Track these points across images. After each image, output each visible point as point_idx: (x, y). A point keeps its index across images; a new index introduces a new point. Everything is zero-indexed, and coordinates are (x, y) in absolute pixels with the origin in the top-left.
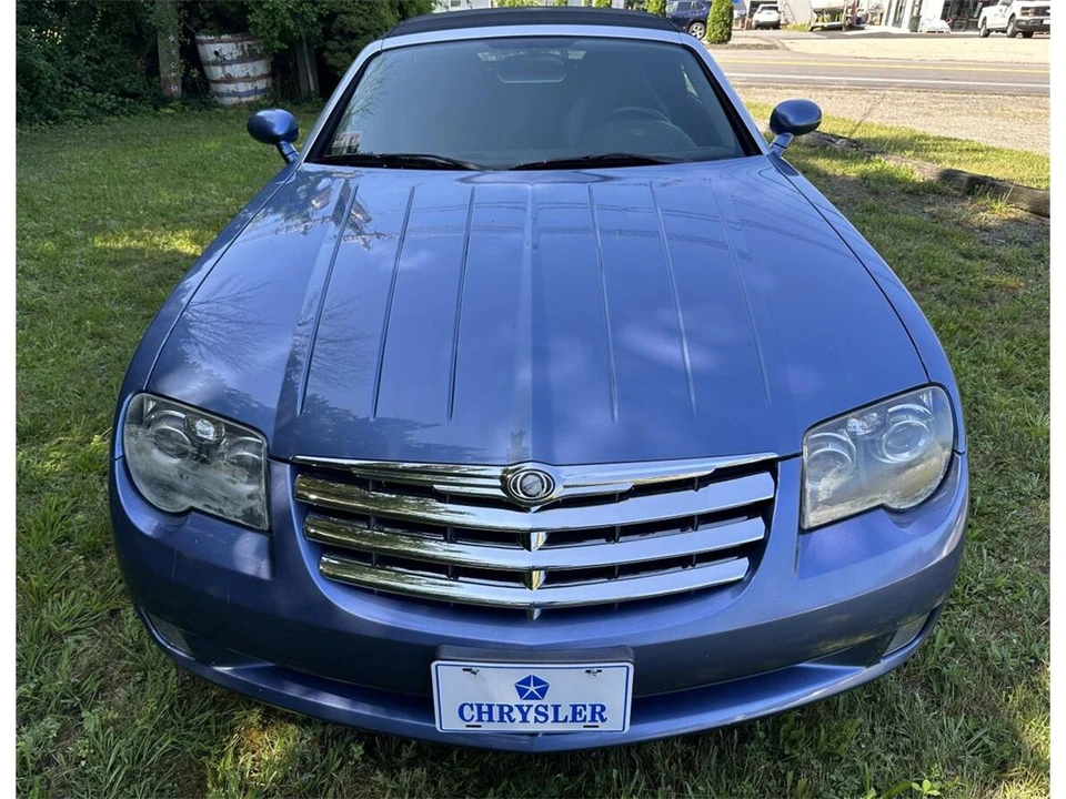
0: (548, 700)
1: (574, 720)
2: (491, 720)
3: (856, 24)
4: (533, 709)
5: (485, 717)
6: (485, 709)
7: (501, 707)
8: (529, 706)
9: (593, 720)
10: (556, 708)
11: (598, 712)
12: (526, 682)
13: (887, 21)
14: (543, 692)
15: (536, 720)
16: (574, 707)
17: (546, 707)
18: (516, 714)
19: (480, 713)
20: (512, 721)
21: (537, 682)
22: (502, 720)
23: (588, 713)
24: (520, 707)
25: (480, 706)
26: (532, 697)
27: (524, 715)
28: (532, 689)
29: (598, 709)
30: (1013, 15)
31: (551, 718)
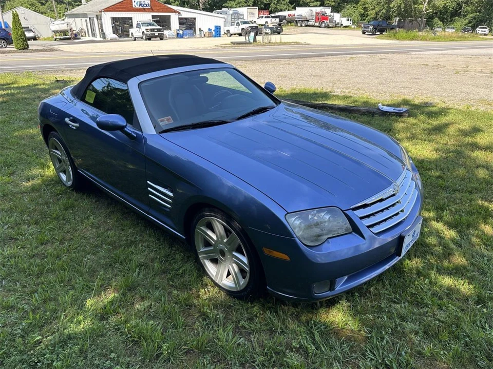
3: (76, 37)
13: (89, 35)
30: (143, 32)
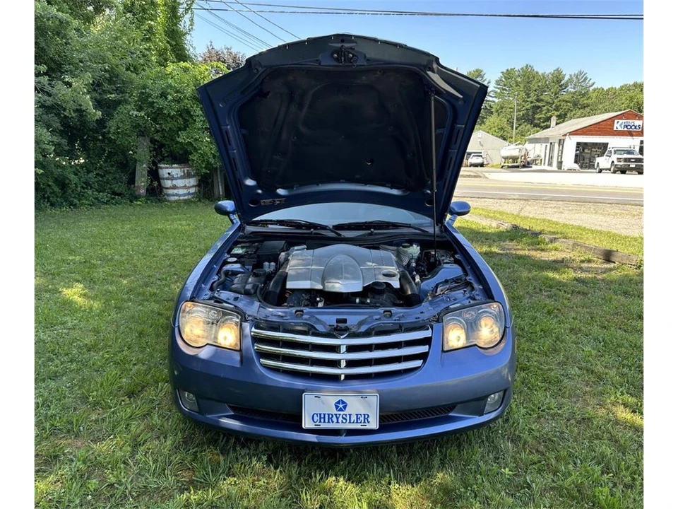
0: (347, 412)
1: (357, 422)
2: (324, 422)
4: (341, 416)
5: (322, 420)
6: (322, 416)
7: (329, 415)
8: (340, 415)
9: (364, 422)
10: (350, 415)
11: (366, 417)
12: (338, 402)
14: (345, 407)
15: (342, 422)
16: (357, 415)
17: (346, 415)
18: (334, 419)
19: (320, 418)
20: (333, 422)
21: (343, 402)
22: (329, 422)
23: (362, 419)
24: (336, 415)
25: (320, 414)
26: (341, 410)
27: (338, 419)
28: (341, 406)
29: (366, 416)
31: (348, 421)
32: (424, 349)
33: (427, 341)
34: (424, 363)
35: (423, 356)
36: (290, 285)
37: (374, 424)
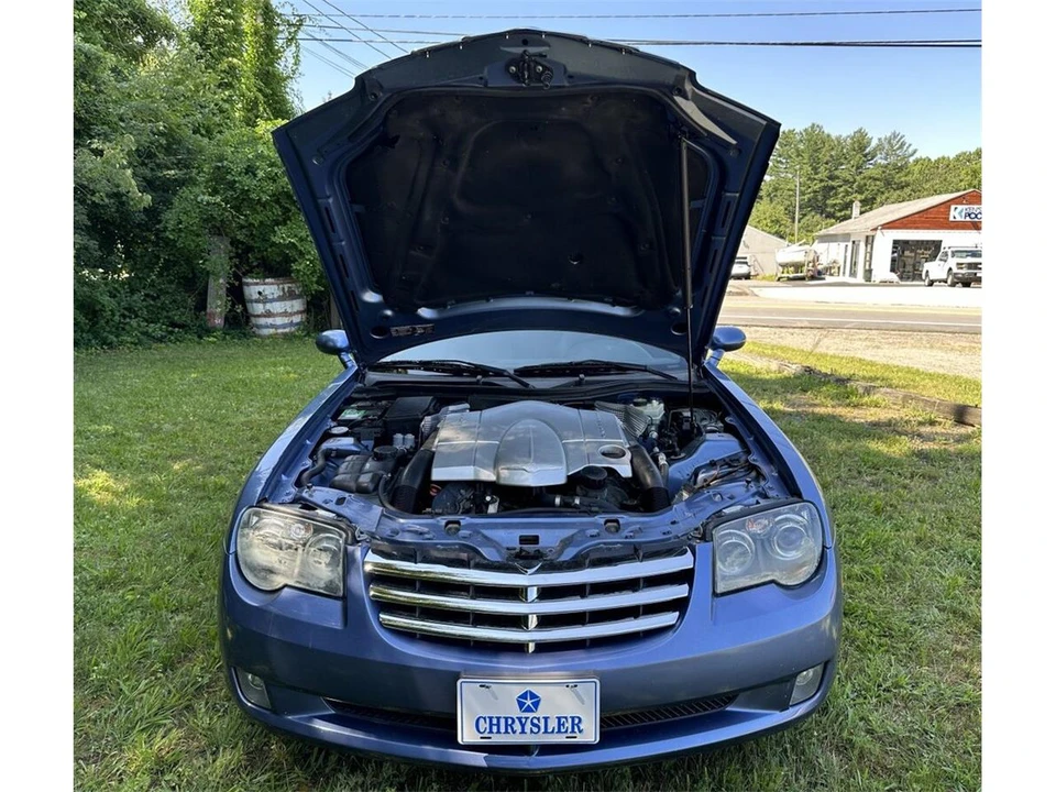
0: (540, 713)
1: (559, 731)
2: (499, 732)
4: (529, 721)
5: (495, 729)
6: (495, 721)
7: (506, 719)
8: (527, 718)
9: (573, 731)
10: (546, 719)
11: (576, 722)
12: (524, 696)
14: (536, 705)
15: (532, 731)
16: (559, 718)
17: (538, 719)
18: (517, 726)
19: (491, 725)
20: (514, 732)
21: (533, 696)
22: (506, 732)
23: (569, 725)
24: (520, 719)
25: (491, 718)
26: (529, 710)
27: (523, 726)
28: (529, 702)
29: (576, 721)
31: (543, 730)
32: (680, 591)
33: (685, 577)
34: (681, 617)
35: (680, 605)
36: (438, 474)
37: (590, 733)
